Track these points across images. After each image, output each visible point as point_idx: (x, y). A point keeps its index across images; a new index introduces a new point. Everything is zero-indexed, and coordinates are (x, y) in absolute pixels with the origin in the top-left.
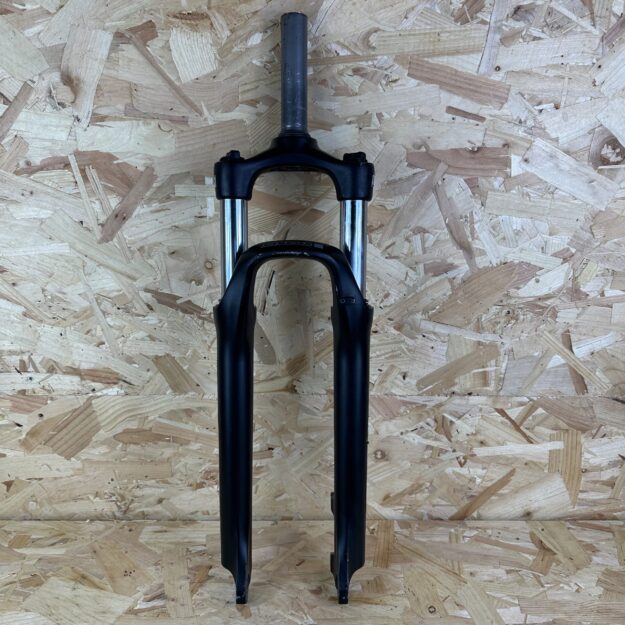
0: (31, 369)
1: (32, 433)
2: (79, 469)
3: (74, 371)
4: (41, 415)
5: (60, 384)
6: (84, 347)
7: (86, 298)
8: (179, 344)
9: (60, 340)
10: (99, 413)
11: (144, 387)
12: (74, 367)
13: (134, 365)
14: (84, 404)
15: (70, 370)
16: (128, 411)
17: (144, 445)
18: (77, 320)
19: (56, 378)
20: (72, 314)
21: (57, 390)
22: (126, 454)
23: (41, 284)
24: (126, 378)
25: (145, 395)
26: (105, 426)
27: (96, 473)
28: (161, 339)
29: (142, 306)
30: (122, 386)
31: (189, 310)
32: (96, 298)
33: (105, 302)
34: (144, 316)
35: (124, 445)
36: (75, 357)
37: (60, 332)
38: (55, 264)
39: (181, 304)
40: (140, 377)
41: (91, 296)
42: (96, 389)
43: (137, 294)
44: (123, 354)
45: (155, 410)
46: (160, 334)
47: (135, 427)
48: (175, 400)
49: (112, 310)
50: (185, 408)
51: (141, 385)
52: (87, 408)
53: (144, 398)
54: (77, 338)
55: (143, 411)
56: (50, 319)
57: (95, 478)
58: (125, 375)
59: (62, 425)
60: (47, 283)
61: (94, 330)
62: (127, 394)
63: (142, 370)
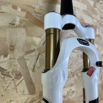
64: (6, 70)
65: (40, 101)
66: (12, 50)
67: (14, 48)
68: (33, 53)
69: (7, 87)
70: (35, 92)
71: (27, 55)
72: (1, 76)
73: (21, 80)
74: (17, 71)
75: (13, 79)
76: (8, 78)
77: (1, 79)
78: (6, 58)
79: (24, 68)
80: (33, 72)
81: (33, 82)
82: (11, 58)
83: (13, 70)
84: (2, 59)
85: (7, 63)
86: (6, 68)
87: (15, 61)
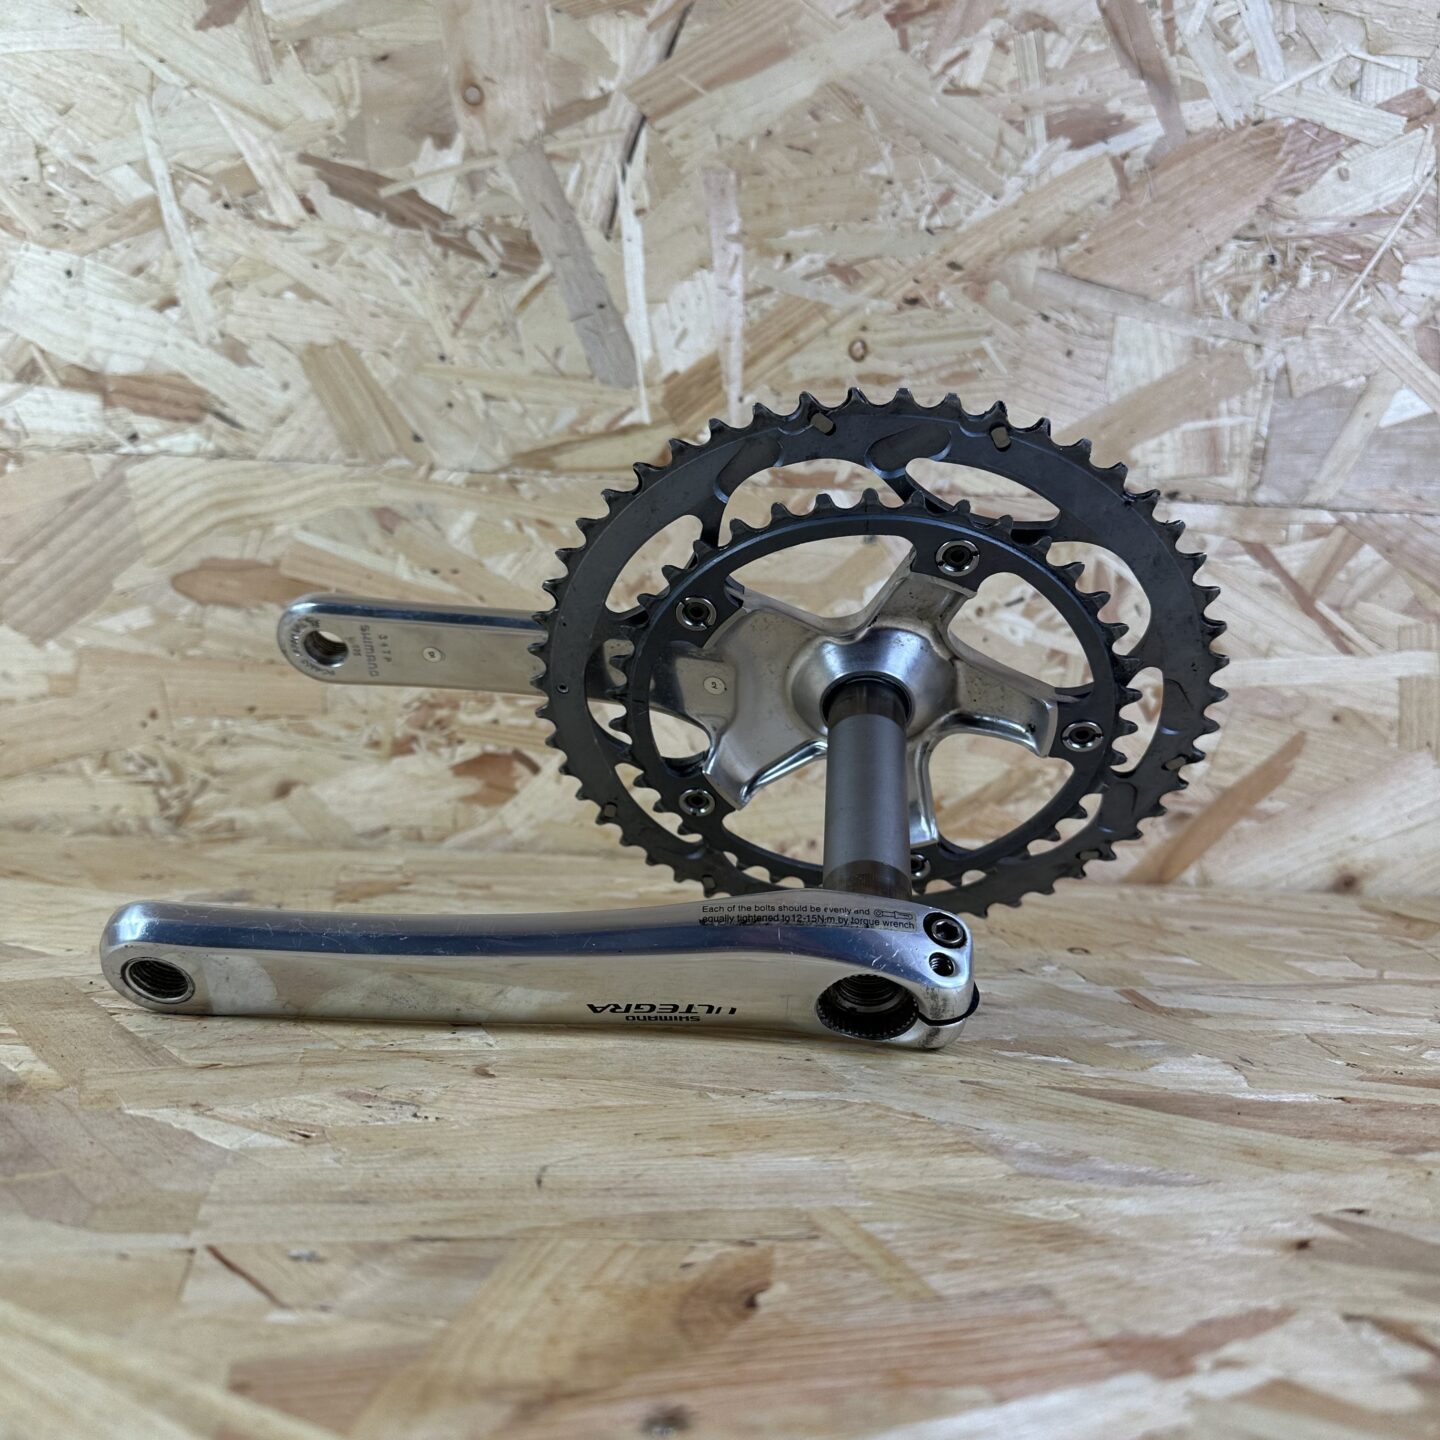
2: (64, 678)
3: (87, 379)
5: (47, 414)
6: (126, 310)
7: (147, 175)
8: (374, 315)
9: (64, 290)
10: (139, 506)
11: (268, 435)
12: (91, 367)
13: (249, 369)
14: (104, 475)
15: (79, 377)
16: (221, 505)
17: (255, 611)
18: (115, 233)
19: (38, 396)
20: (105, 217)
21: (36, 433)
22: (201, 637)
23: (35, 131)
24: (224, 404)
25: (271, 459)
26: (151, 545)
27: (112, 691)
28: (328, 297)
29: (287, 203)
30: (210, 429)
31: (409, 215)
32: (172, 175)
33: (195, 186)
34: (289, 229)
35: (199, 609)
36: (96, 339)
37: (66, 267)
38: (80, 79)
39: (391, 198)
40: (263, 404)
41: (159, 169)
42: (142, 436)
43: (279, 168)
44: (223, 335)
45: (296, 507)
46: (329, 283)
47: (233, 555)
48: (353, 479)
49: (212, 211)
50: (378, 504)
51: (262, 430)
52: (110, 490)
53: (266, 468)
54: (110, 286)
55: (262, 507)
56: (44, 228)
57: (106, 706)
58: (223, 398)
59: (37, 539)
60: (51, 131)
61: (156, 263)
62: (220, 454)
63: (270, 386)
64: (452, 217)
66: (472, 108)
67: (482, 93)
68: (598, 122)
69: (465, 313)
70: (635, 370)
71: (557, 133)
72: (429, 250)
73: (534, 280)
74: (508, 226)
75: (491, 271)
76: (466, 261)
77: (432, 268)
78: (445, 151)
79: (548, 212)
80: (608, 238)
81: (616, 302)
82: (472, 150)
83: (488, 220)
84: (429, 157)
85: (452, 180)
86: (450, 203)
87: (493, 169)
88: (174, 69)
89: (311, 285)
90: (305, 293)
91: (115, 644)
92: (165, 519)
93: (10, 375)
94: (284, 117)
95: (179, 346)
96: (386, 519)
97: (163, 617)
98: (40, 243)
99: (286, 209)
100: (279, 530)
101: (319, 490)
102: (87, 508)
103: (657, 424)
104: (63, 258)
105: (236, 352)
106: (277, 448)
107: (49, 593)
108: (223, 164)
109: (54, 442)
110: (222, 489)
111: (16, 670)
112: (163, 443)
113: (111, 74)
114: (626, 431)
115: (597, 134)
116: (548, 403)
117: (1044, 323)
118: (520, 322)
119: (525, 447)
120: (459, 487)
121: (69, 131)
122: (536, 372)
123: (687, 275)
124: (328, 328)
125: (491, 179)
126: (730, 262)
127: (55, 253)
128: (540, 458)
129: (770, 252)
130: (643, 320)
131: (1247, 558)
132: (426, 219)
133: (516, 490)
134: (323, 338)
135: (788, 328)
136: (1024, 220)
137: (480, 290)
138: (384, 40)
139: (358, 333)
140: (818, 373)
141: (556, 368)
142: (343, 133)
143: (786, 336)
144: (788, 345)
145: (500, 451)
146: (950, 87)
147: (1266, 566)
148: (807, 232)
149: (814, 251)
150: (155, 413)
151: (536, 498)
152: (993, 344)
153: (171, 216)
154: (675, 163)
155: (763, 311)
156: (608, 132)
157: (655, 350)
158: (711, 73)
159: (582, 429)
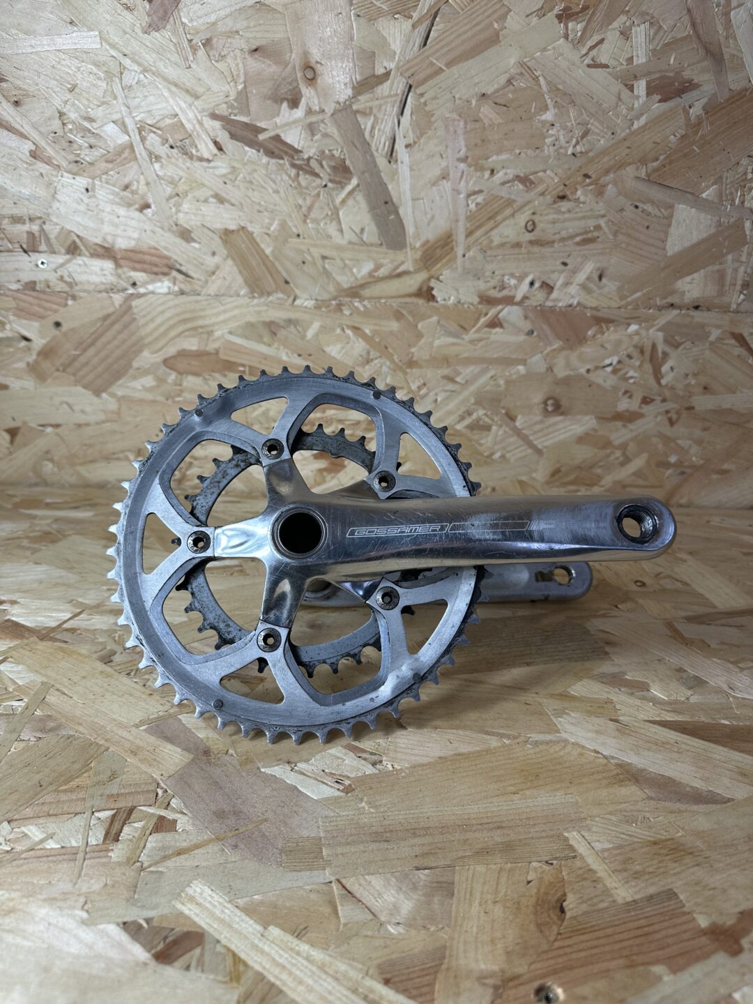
0: (43, 247)
1: (46, 353)
2: (113, 412)
3: (106, 252)
4: (58, 324)
5: (86, 272)
6: (122, 211)
7: (124, 128)
8: (259, 212)
9: (86, 200)
10: (142, 322)
11: (207, 282)
12: (106, 245)
13: (193, 244)
14: (121, 306)
15: (99, 250)
16: (185, 321)
17: (207, 377)
18: (110, 166)
19: (81, 262)
20: (103, 156)
21: (81, 283)
22: (182, 391)
23: (57, 102)
24: (181, 265)
25: (209, 295)
26: (150, 343)
27: (138, 419)
28: (233, 201)
29: (206, 144)
30: (175, 279)
31: (277, 151)
32: (138, 128)
33: (152, 135)
34: (209, 161)
35: (179, 376)
36: (107, 228)
37: (86, 186)
38: (79, 68)
39: (265, 140)
40: (202, 264)
41: (131, 126)
42: (138, 283)
43: (201, 123)
44: (177, 225)
45: (225, 321)
46: (232, 193)
47: (194, 348)
48: (253, 306)
49: (162, 150)
50: (267, 319)
51: (203, 278)
52: (125, 313)
53: (207, 300)
54: (111, 197)
55: (207, 322)
56: (70, 163)
57: (136, 426)
58: (180, 261)
59: (89, 341)
60: (66, 102)
61: (135, 183)
62: (182, 293)
63: (205, 254)
64: (301, 152)
65: (429, 279)
66: (310, 82)
67: (315, 72)
68: (384, 89)
69: (310, 209)
70: (405, 240)
71: (359, 98)
72: (289, 172)
73: (349, 188)
74: (333, 156)
75: (324, 183)
76: (310, 178)
77: (290, 182)
78: (295, 110)
79: (355, 146)
80: (390, 162)
81: (394, 200)
82: (310, 109)
83: (322, 153)
84: (286, 113)
85: (300, 128)
86: (299, 143)
87: (322, 121)
88: (134, 61)
89: (224, 195)
90: (221, 200)
91: (138, 395)
92: (156, 329)
93: (63, 251)
94: (201, 90)
95: (153, 232)
96: (272, 328)
97: (161, 381)
98: (69, 172)
99: (207, 149)
100: (217, 334)
101: (236, 312)
102: (113, 323)
103: (417, 271)
104: (82, 182)
105: (186, 235)
106: (213, 288)
107: (100, 369)
108: (168, 121)
109: (91, 288)
110: (184, 312)
111: (88, 409)
112: (150, 287)
113: (96, 65)
114: (399, 275)
115: (382, 98)
116: (358, 260)
117: (635, 210)
118: (341, 213)
119: (345, 286)
120: (310, 309)
121: (76, 102)
122: (350, 243)
123: (434, 184)
124: (235, 219)
125: (322, 126)
126: (459, 174)
127: (77, 178)
128: (354, 292)
129: (482, 169)
130: (410, 210)
131: (733, 342)
132: (286, 153)
133: (341, 311)
134: (233, 227)
135: (491, 214)
136: (628, 147)
137: (318, 195)
138: (255, 38)
139: (251, 222)
140: (508, 240)
141: (362, 240)
142: (235, 100)
143: (490, 218)
144: (491, 224)
145: (331, 288)
146: (592, 62)
147: (742, 346)
148: (504, 157)
149: (508, 168)
150: (144, 271)
151: (351, 314)
152: (607, 223)
153: (140, 154)
154: (430, 115)
155: (477, 204)
156: (390, 96)
157: (417, 228)
158: (450, 57)
159: (376, 274)
